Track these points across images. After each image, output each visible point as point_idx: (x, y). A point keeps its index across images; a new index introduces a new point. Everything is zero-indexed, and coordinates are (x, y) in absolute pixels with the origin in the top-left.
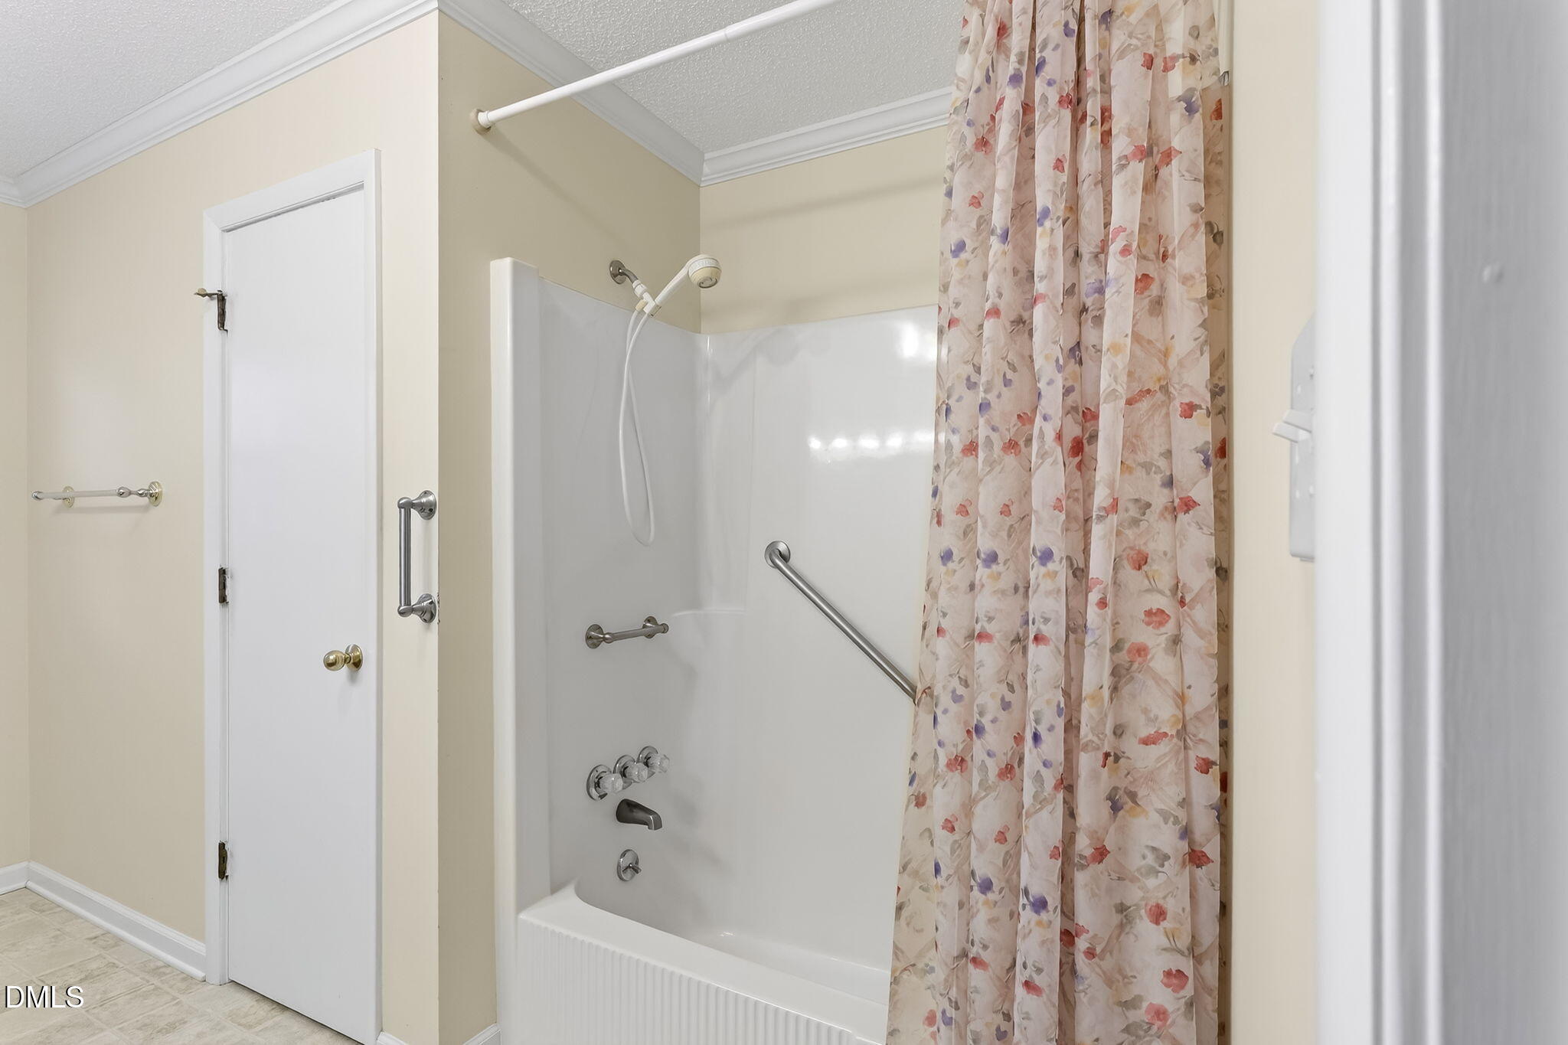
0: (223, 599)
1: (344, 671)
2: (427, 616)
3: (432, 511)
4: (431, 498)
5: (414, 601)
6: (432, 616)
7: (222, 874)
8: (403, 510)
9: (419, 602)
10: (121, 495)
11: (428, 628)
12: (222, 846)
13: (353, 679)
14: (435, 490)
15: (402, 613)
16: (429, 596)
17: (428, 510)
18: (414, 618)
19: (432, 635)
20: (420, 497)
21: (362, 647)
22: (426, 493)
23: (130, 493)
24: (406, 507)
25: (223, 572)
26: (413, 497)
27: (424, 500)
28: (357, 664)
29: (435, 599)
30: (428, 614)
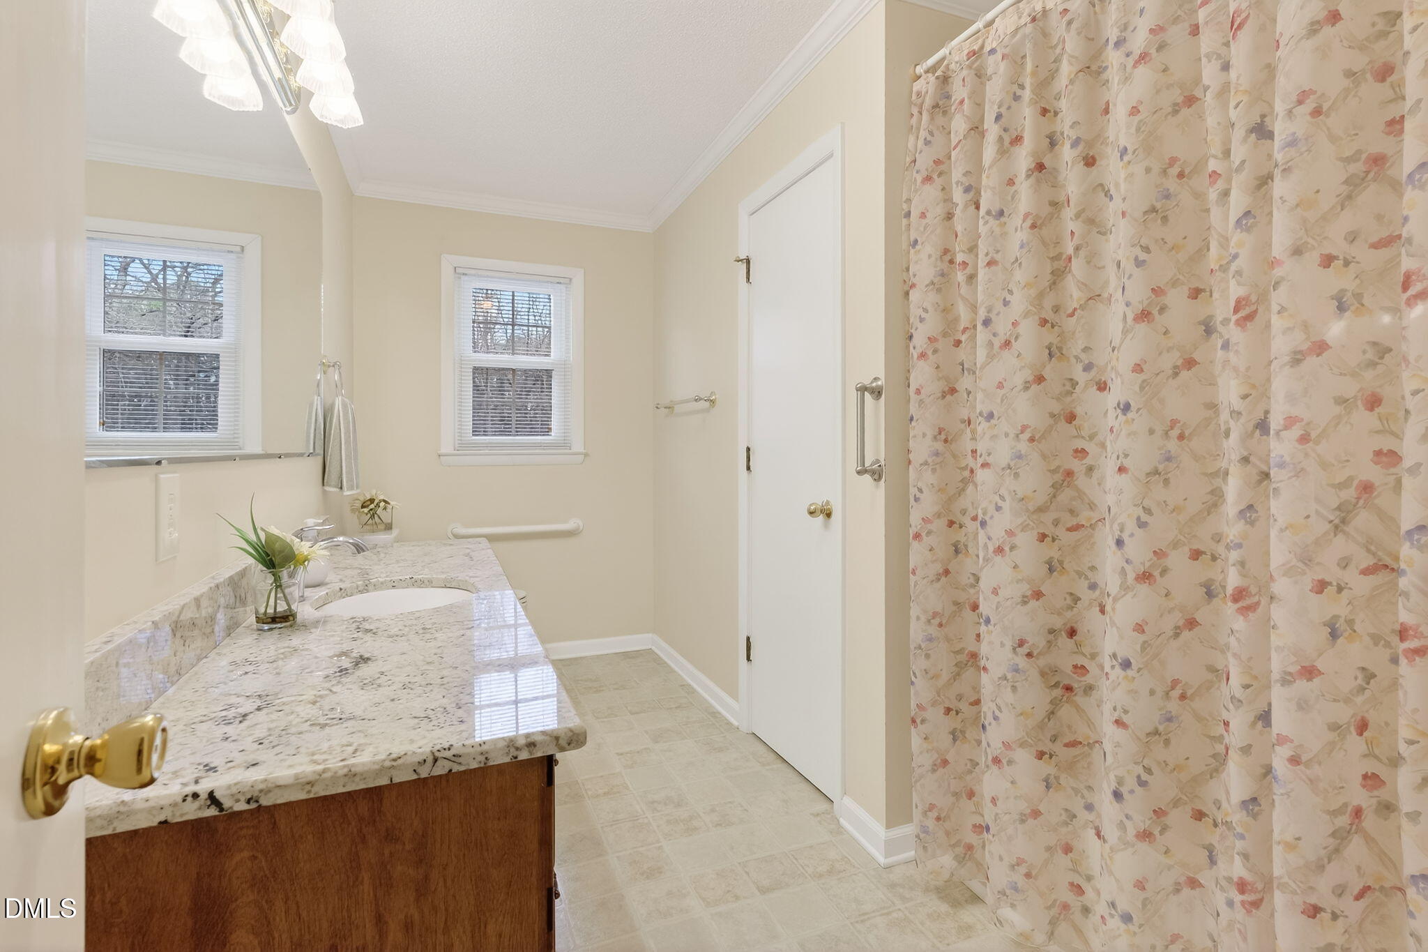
0: (748, 468)
1: (821, 518)
2: (876, 476)
3: (880, 393)
4: (880, 383)
5: (867, 464)
6: (880, 478)
7: (748, 659)
8: (859, 392)
9: (871, 465)
10: (696, 400)
11: (877, 487)
12: (748, 639)
13: (826, 526)
14: (882, 376)
15: (859, 473)
16: (878, 461)
17: (877, 393)
18: (867, 477)
19: (880, 491)
20: (872, 382)
21: (832, 502)
22: (876, 379)
23: (701, 399)
24: (863, 389)
25: (748, 449)
26: (867, 382)
27: (874, 385)
28: (829, 515)
29: (883, 463)
30: (877, 475)
